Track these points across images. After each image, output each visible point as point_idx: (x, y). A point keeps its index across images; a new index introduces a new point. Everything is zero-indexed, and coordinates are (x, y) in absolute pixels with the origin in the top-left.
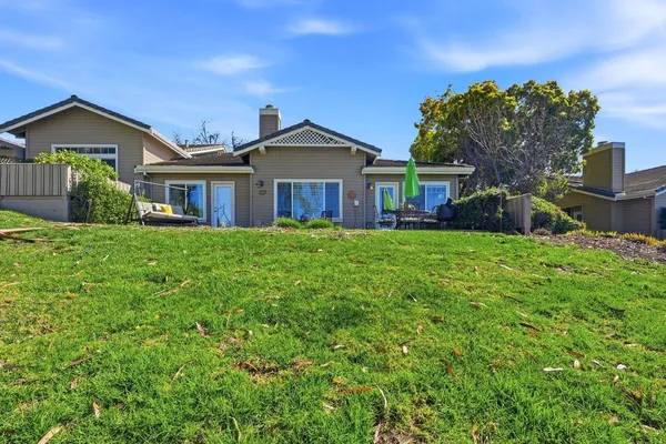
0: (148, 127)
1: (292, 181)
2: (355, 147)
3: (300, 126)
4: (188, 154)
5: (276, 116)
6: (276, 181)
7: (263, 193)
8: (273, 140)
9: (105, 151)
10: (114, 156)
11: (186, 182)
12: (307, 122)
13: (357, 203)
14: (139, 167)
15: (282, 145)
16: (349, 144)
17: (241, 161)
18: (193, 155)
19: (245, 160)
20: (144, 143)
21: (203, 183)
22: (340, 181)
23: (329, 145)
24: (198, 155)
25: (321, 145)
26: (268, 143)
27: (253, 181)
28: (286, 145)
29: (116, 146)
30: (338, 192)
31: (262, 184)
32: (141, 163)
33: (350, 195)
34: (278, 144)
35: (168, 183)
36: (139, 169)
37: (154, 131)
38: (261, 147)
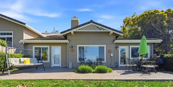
0: (24, 24)
1: (85, 46)
2: (112, 32)
3: (88, 23)
4: (45, 36)
5: (78, 21)
6: (78, 46)
7: (73, 51)
8: (77, 29)
9: (8, 34)
10: (12, 36)
11: (41, 47)
12: (92, 21)
13: (112, 55)
14: (21, 40)
15: (81, 31)
16: (109, 30)
17: (64, 38)
18: (47, 36)
19: (65, 37)
20: (24, 31)
21: (48, 47)
22: (105, 46)
23: (101, 31)
24: (49, 36)
25: (97, 31)
26: (75, 30)
27: (69, 46)
28: (83, 31)
29: (12, 32)
30: (104, 51)
31: (72, 47)
32: (22, 39)
33: (109, 52)
34: (79, 31)
35: (34, 47)
36: (21, 41)
37: (27, 26)
38: (72, 31)
